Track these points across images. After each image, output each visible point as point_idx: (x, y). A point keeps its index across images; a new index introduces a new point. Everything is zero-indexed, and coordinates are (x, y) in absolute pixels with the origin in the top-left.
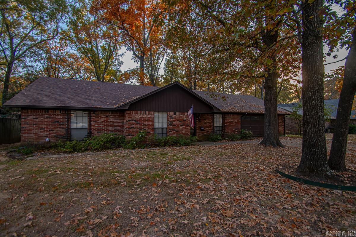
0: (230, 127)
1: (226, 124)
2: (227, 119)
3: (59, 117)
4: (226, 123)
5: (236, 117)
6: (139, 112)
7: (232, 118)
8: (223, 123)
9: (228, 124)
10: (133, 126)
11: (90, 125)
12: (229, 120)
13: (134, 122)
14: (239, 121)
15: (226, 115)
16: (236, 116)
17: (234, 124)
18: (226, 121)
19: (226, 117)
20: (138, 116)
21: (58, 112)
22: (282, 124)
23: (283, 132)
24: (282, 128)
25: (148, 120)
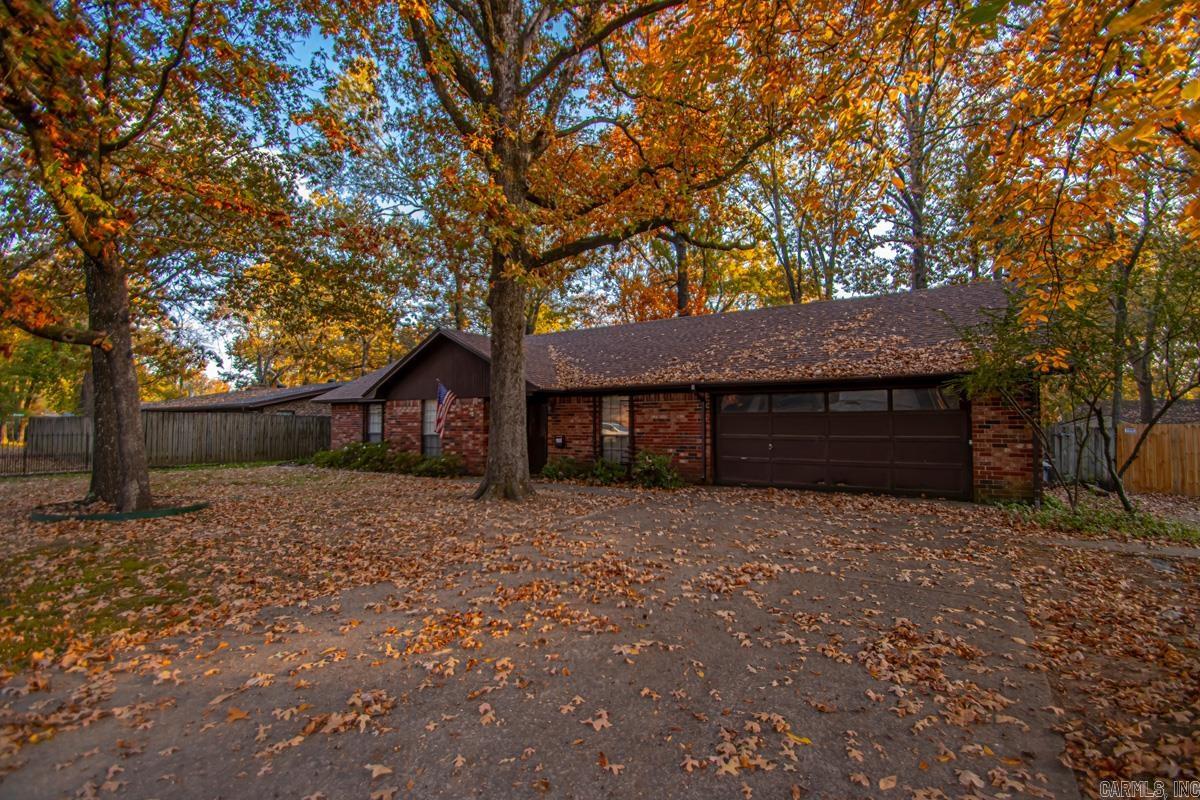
0: (656, 440)
1: (638, 430)
2: (644, 410)
3: (360, 416)
4: (641, 426)
5: (682, 402)
6: (401, 403)
7: (664, 407)
8: (632, 425)
9: (647, 428)
11: (383, 428)
12: (652, 412)
13: (394, 422)
14: (697, 416)
15: (640, 397)
16: (679, 399)
17: (674, 428)
18: (639, 419)
19: (638, 406)
20: (400, 411)
21: (357, 407)
22: (1010, 432)
23: (1019, 482)
24: (1011, 455)
25: (412, 418)
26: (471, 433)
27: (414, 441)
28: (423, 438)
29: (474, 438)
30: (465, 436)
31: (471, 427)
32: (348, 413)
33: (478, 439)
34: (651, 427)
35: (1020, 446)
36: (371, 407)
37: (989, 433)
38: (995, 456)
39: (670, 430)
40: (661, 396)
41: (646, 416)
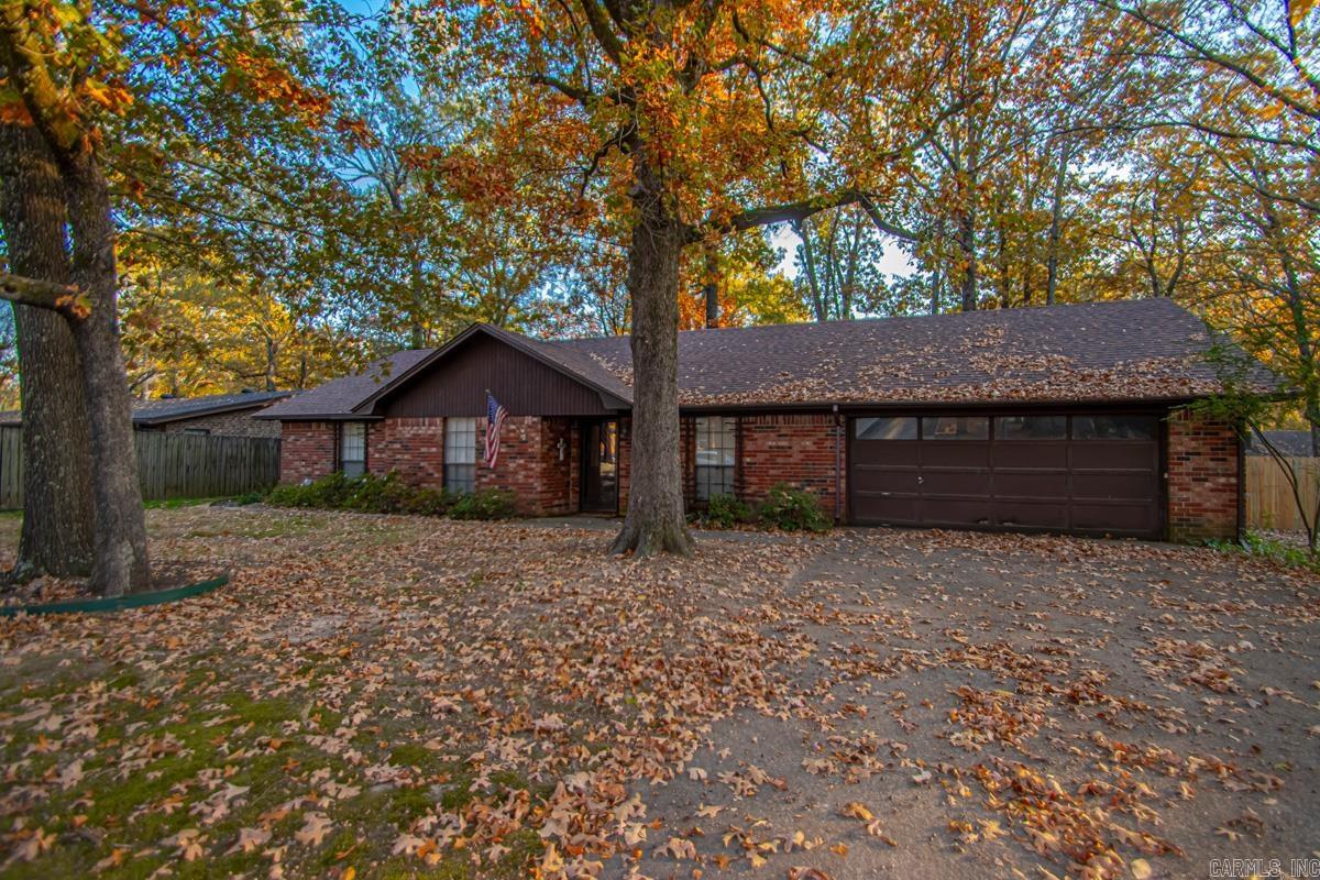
0: (772, 472)
1: (748, 460)
2: (756, 435)
3: (325, 437)
4: (753, 454)
5: (809, 426)
6: (410, 420)
7: (783, 432)
8: (740, 452)
9: (761, 457)
10: (398, 456)
11: (367, 453)
12: (766, 438)
14: (828, 444)
15: (751, 419)
16: (806, 422)
17: (797, 457)
18: (749, 446)
19: (748, 430)
20: (407, 432)
21: (323, 426)
22: (1211, 464)
23: (1220, 519)
24: (1212, 490)
25: (429, 441)
26: (522, 461)
27: (431, 471)
28: (445, 468)
29: (525, 468)
30: (512, 465)
31: (521, 454)
32: (309, 434)
33: (532, 469)
34: (767, 456)
35: (1222, 480)
36: (346, 427)
37: (1188, 466)
38: (1192, 492)
39: (791, 460)
40: (781, 418)
41: (760, 442)
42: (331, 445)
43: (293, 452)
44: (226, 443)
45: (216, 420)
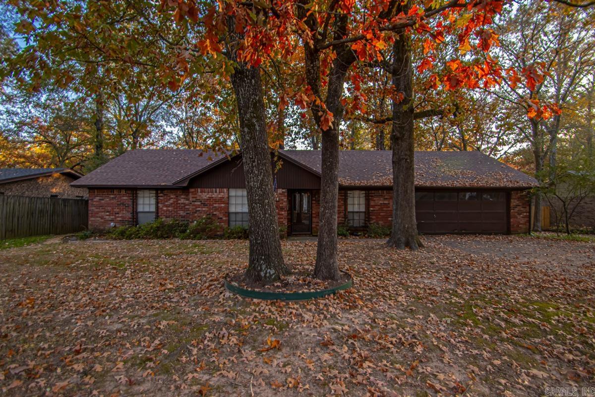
0: (382, 214)
1: (372, 209)
2: (375, 199)
3: (125, 198)
4: (373, 206)
6: (206, 190)
7: (386, 197)
8: (368, 206)
9: (377, 208)
10: (198, 209)
12: (379, 200)
13: (199, 203)
15: (373, 192)
18: (372, 203)
19: (372, 196)
20: (205, 196)
21: (123, 192)
22: (522, 209)
23: (524, 227)
24: (523, 217)
25: (221, 200)
27: (221, 217)
28: (228, 214)
32: (112, 196)
33: (282, 214)
34: (379, 207)
35: (525, 214)
36: (140, 194)
37: (516, 209)
38: (519, 218)
39: (389, 209)
40: (385, 192)
41: (376, 202)
42: (130, 203)
43: (98, 207)
44: (39, 201)
45: (7, 187)
